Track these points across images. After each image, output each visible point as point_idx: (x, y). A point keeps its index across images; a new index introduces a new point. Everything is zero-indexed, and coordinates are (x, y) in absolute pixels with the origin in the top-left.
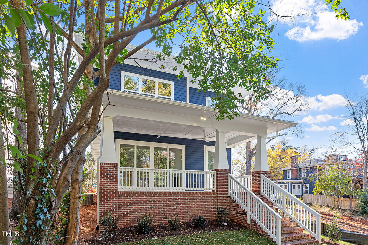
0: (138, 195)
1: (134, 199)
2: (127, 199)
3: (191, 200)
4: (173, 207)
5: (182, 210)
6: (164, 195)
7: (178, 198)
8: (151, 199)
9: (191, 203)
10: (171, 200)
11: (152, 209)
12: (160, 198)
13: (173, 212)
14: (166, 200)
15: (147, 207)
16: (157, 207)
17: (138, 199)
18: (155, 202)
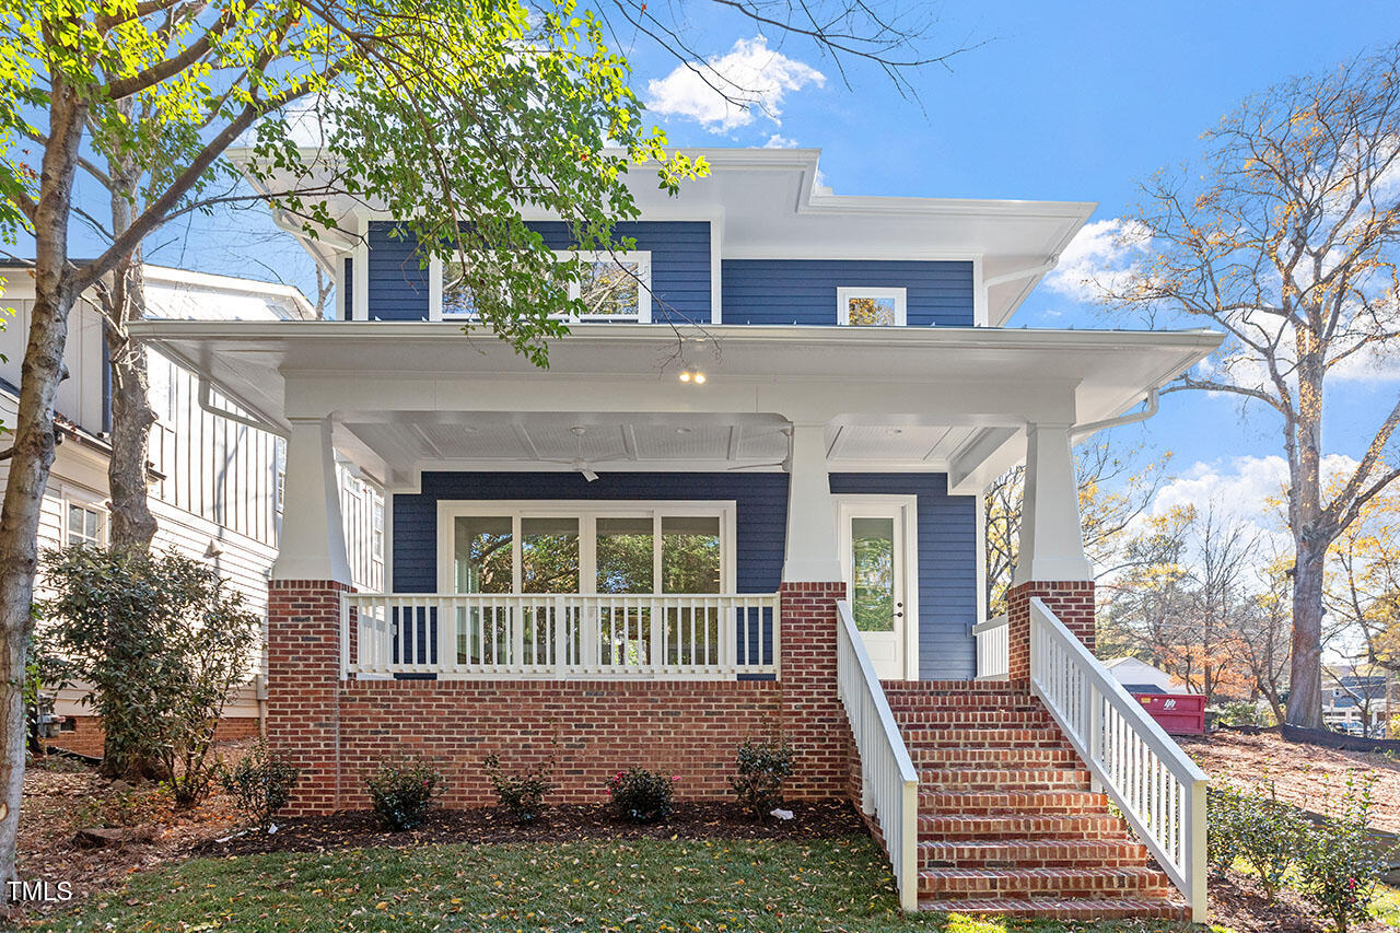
0: (419, 693)
1: (403, 707)
2: (375, 706)
3: (651, 714)
4: (565, 740)
5: (610, 753)
6: (524, 694)
7: (590, 707)
8: (470, 707)
9: (651, 726)
10: (556, 714)
11: (473, 746)
12: (507, 707)
13: (566, 759)
14: (536, 713)
15: (453, 739)
16: (495, 739)
17: (418, 706)
18: (489, 720)
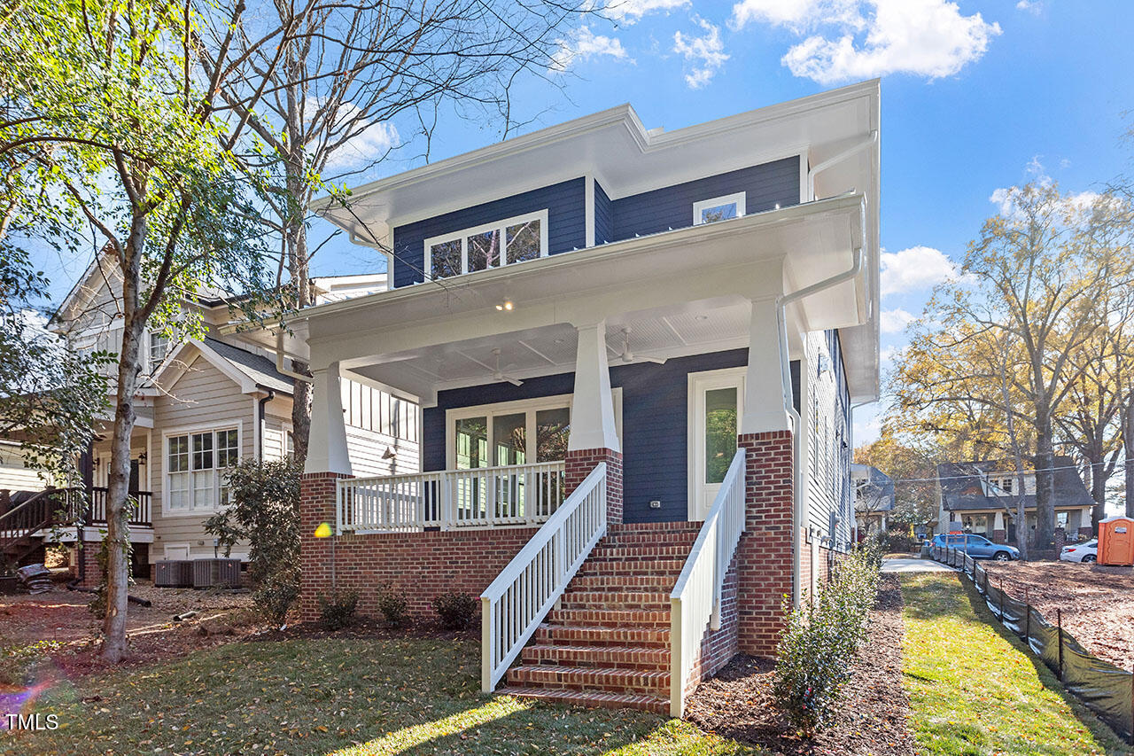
0: (371, 543)
1: (364, 551)
2: (351, 552)
3: (491, 553)
4: (443, 572)
5: (468, 581)
6: (423, 541)
7: (457, 549)
8: (396, 551)
9: (491, 562)
10: (439, 554)
11: (397, 577)
12: (414, 550)
13: (445, 586)
14: (429, 554)
15: (388, 573)
16: (408, 572)
17: (371, 551)
18: (405, 559)
